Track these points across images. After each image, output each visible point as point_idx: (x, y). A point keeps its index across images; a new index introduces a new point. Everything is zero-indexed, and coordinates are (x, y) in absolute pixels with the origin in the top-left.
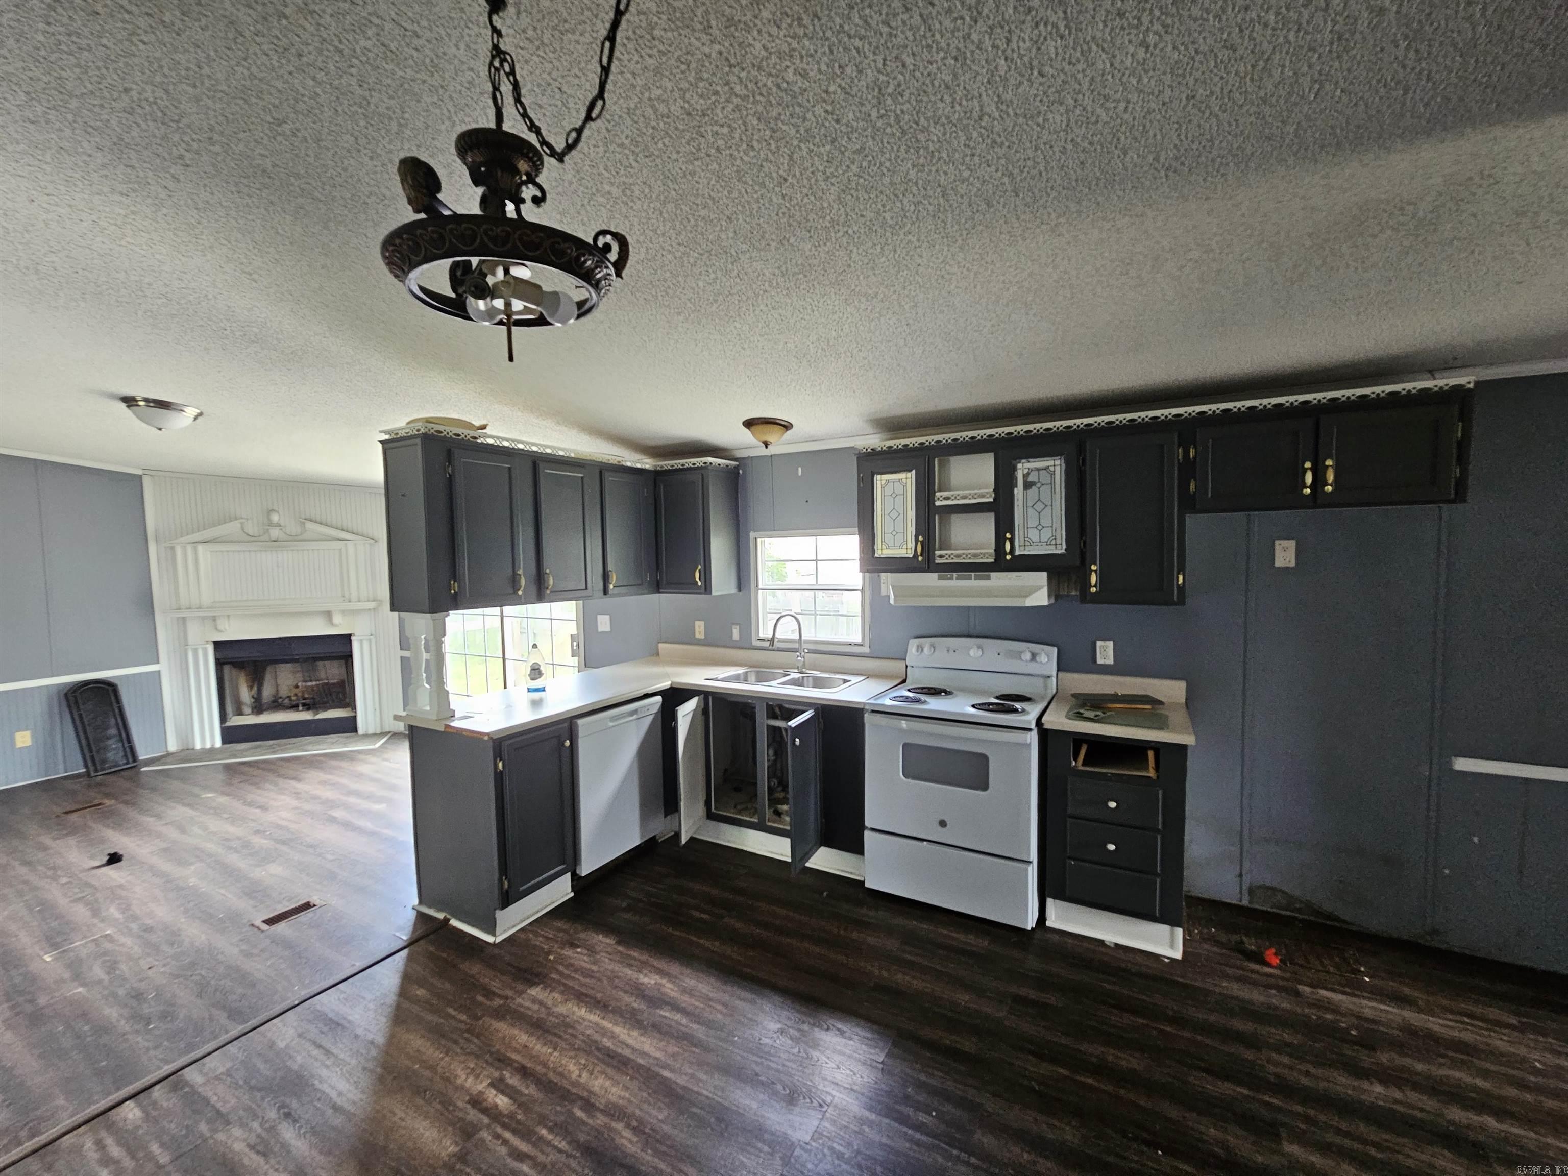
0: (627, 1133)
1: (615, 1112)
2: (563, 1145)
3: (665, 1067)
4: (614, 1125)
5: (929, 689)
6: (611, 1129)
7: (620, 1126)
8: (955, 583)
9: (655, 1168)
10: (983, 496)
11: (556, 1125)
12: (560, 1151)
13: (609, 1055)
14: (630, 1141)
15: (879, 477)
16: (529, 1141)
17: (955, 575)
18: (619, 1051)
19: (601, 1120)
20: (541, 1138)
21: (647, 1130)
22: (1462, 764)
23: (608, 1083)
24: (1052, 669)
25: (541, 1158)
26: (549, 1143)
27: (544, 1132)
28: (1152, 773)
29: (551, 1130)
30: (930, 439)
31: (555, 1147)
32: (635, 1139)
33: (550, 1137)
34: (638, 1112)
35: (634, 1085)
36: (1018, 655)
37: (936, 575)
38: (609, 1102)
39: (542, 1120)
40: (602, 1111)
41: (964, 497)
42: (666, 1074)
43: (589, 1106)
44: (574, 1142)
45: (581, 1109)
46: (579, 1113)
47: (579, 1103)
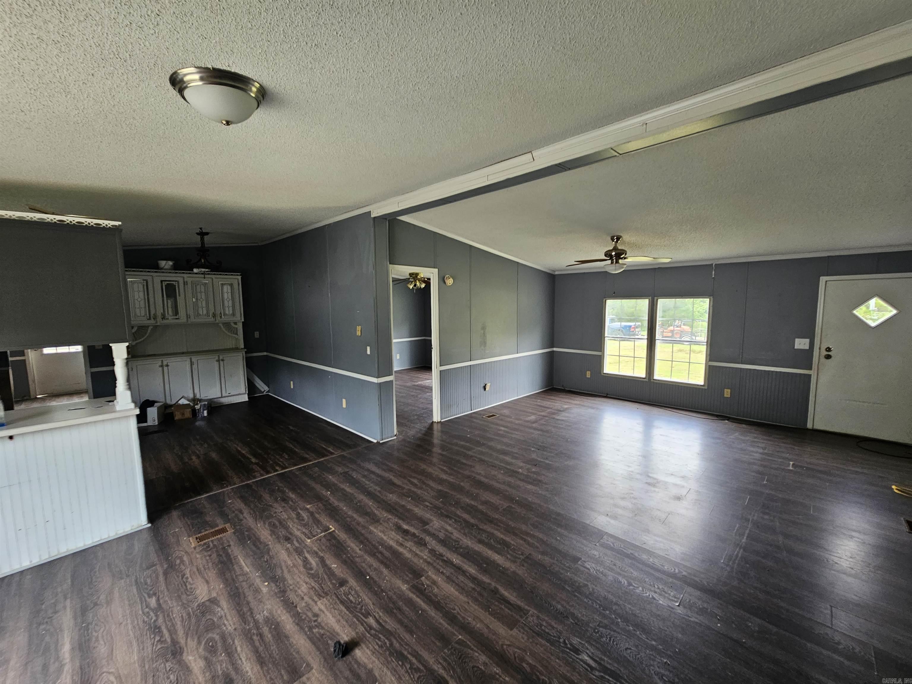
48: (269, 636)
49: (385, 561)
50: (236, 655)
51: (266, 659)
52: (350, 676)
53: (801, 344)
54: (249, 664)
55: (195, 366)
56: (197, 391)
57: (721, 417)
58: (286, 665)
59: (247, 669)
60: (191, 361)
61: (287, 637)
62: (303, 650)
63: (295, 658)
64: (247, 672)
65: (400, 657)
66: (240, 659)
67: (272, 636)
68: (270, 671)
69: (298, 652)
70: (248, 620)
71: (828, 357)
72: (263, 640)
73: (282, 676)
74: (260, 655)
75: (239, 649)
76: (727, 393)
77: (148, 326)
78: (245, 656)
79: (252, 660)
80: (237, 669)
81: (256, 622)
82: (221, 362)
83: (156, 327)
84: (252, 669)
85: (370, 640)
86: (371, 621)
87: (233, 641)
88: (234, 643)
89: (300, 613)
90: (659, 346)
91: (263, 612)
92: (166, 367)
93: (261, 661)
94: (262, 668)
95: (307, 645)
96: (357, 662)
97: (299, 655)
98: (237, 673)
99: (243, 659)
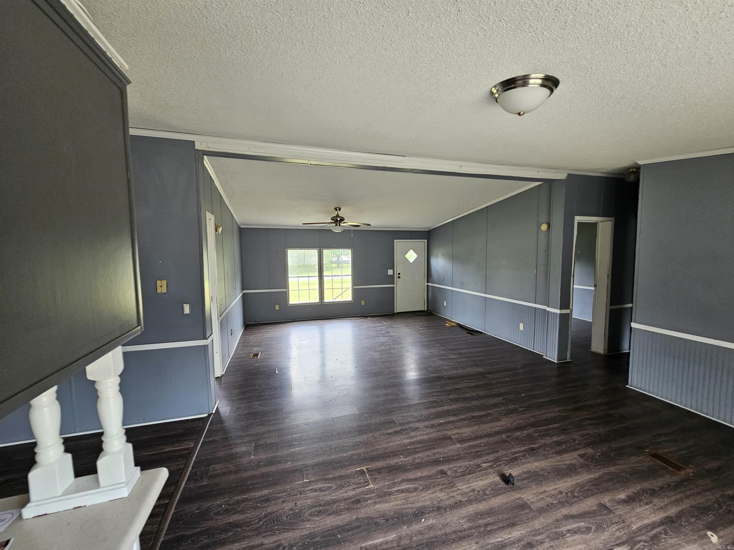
48: (489, 519)
49: (426, 448)
50: (505, 541)
51: (511, 522)
52: (527, 481)
53: (390, 272)
54: (515, 532)
57: (364, 316)
58: (517, 511)
59: (519, 533)
61: (491, 509)
62: (504, 501)
63: (511, 505)
64: (522, 533)
65: (516, 459)
66: (509, 538)
67: (489, 517)
68: (522, 520)
69: (507, 504)
70: (467, 534)
71: (399, 277)
72: (491, 524)
73: (527, 513)
74: (507, 526)
75: (499, 540)
76: (363, 303)
78: (506, 535)
79: (511, 531)
80: (519, 541)
81: (470, 528)
84: (519, 530)
85: (500, 468)
86: (484, 465)
87: (490, 544)
88: (492, 544)
89: (468, 499)
90: (326, 280)
91: (461, 523)
93: (513, 525)
94: (518, 525)
95: (500, 498)
96: (517, 476)
97: (509, 503)
98: (522, 540)
99: (510, 536)
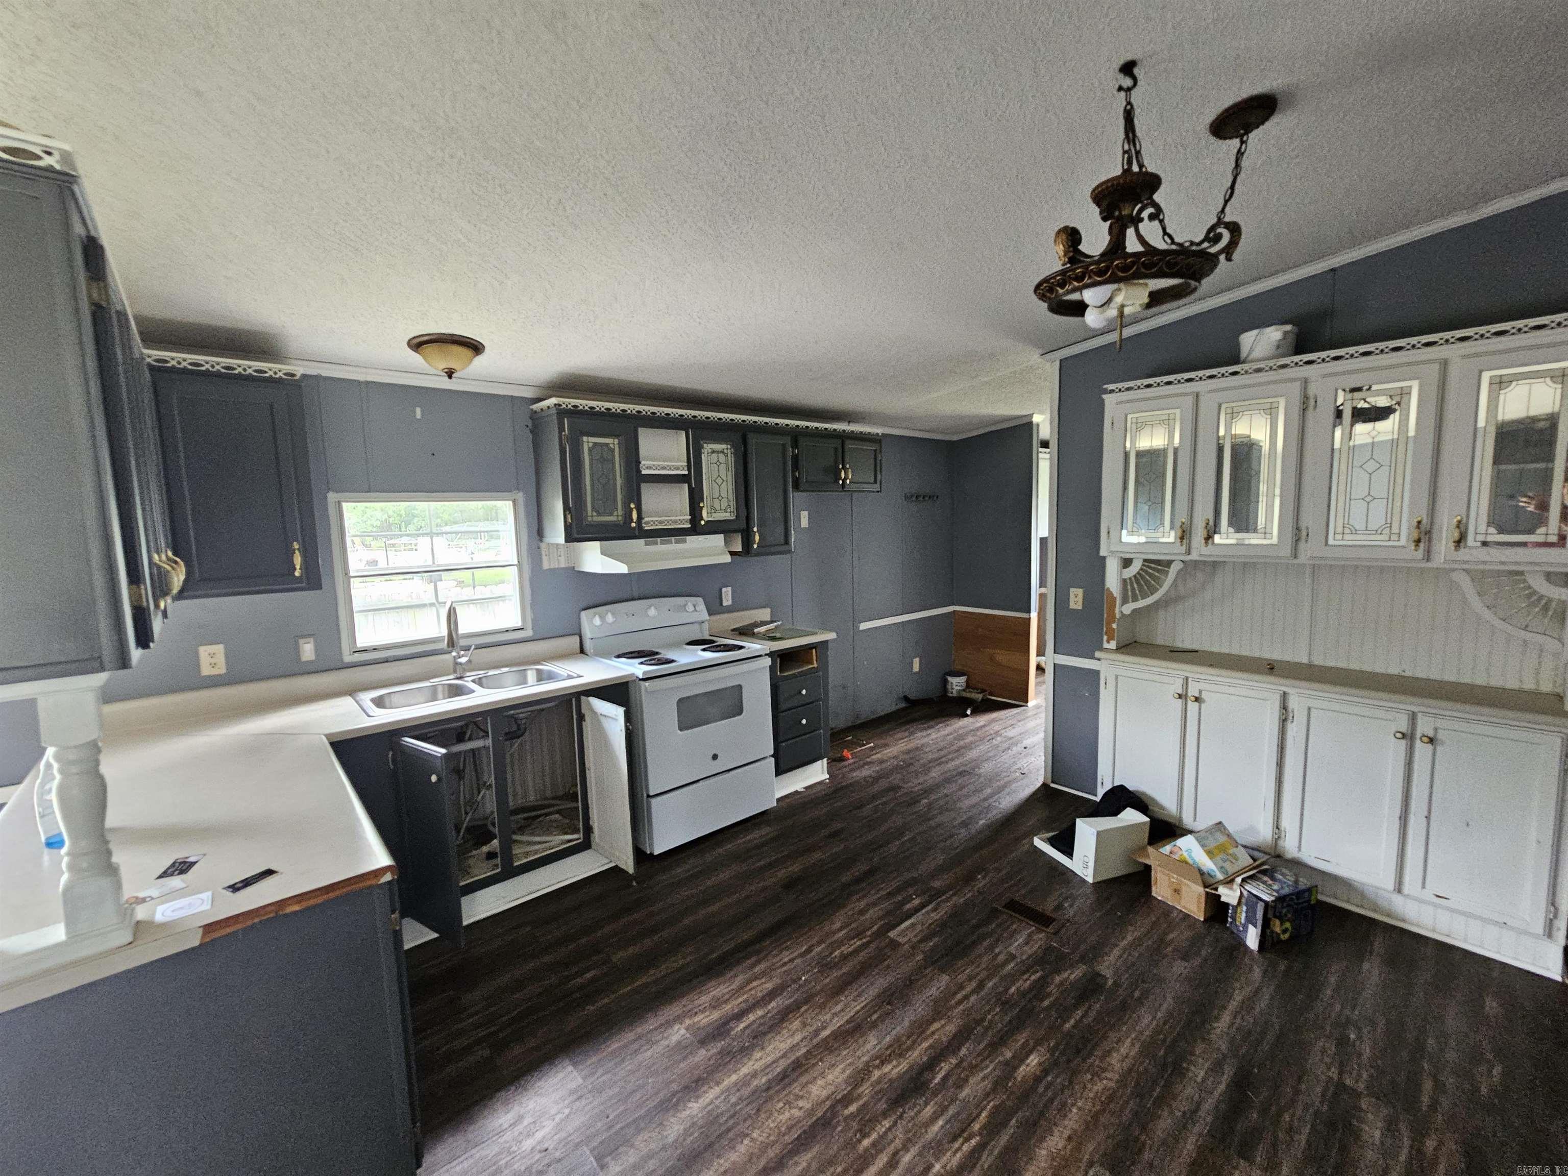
0: (887, 1068)
1: (859, 1077)
2: (887, 1123)
3: (817, 1033)
4: (874, 1079)
5: (639, 652)
6: (878, 1082)
7: (877, 1074)
8: (660, 547)
9: (926, 1050)
10: (678, 469)
11: (860, 1131)
12: (895, 1123)
13: (782, 1079)
14: (895, 1067)
15: (585, 439)
16: (874, 1157)
17: (659, 539)
18: (779, 1070)
19: (866, 1089)
20: (874, 1144)
21: (888, 1052)
22: (864, 626)
23: (820, 1082)
24: (705, 615)
25: (898, 1143)
26: (881, 1137)
27: (866, 1142)
28: (815, 665)
29: (865, 1136)
30: (632, 408)
31: (890, 1129)
32: (894, 1062)
33: (874, 1136)
34: (865, 1059)
35: (831, 1059)
36: (683, 608)
37: (642, 541)
38: (847, 1082)
39: (851, 1145)
40: (856, 1087)
41: (664, 468)
42: (825, 1033)
43: (846, 1100)
44: (885, 1115)
45: (847, 1107)
46: (853, 1108)
47: (839, 1107)
55: (1295, 730)
56: (1289, 822)
60: (1284, 707)
77: (1169, 563)
82: (1422, 750)
83: (1191, 567)
92: (1197, 704)
